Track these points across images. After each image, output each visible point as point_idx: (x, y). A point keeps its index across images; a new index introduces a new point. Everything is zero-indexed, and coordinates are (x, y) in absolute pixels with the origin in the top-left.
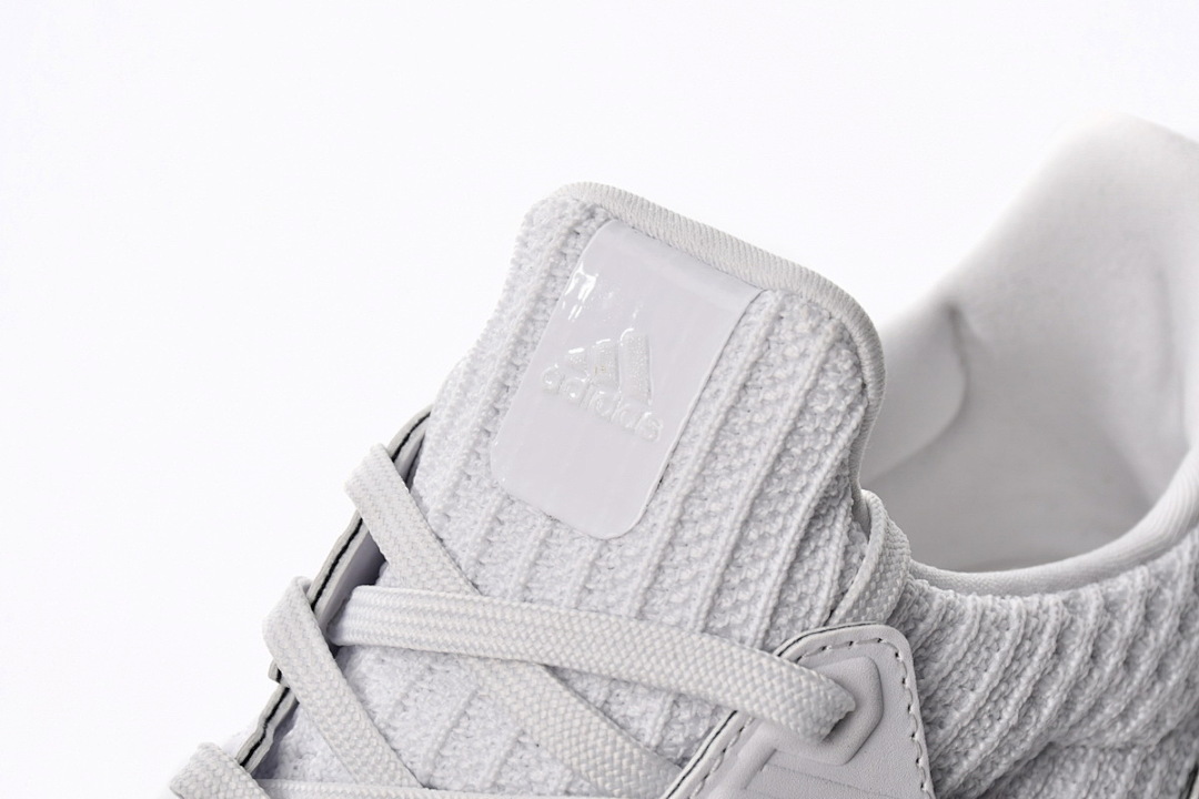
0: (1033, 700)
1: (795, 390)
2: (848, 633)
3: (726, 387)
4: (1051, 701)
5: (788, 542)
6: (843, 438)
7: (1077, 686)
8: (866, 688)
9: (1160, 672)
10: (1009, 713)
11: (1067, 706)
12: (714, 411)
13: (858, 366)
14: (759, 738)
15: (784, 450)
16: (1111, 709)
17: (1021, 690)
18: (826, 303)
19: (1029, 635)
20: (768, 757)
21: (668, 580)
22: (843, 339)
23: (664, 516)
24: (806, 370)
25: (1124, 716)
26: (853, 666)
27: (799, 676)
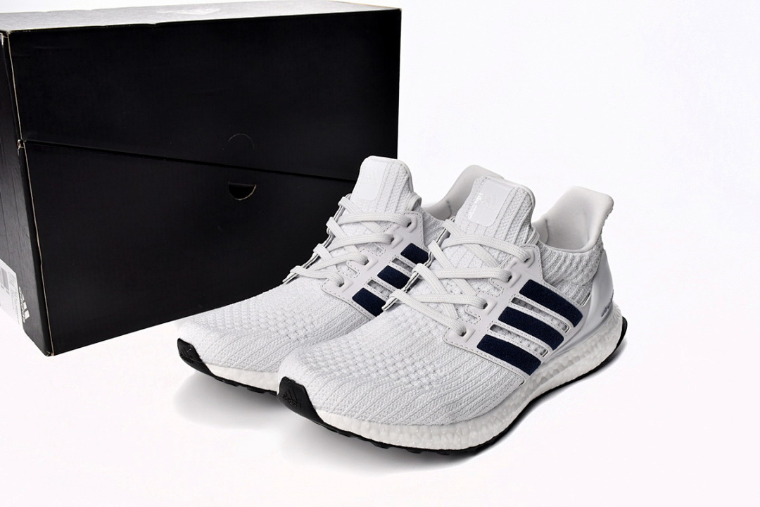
0: (560, 268)
1: (520, 203)
2: (529, 245)
3: (508, 202)
4: (563, 269)
5: (519, 228)
6: (528, 211)
7: (568, 268)
8: (532, 255)
9: (583, 271)
10: (556, 268)
11: (566, 271)
12: (506, 206)
13: (531, 200)
14: (514, 260)
15: (518, 213)
16: (574, 274)
17: (558, 265)
18: (526, 189)
19: (559, 256)
20: (515, 264)
21: (498, 233)
22: (528, 194)
23: (497, 223)
24: (522, 199)
25: (576, 276)
26: (530, 250)
27: (521, 249)
